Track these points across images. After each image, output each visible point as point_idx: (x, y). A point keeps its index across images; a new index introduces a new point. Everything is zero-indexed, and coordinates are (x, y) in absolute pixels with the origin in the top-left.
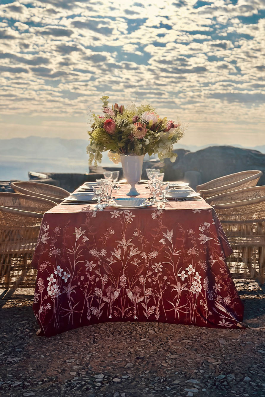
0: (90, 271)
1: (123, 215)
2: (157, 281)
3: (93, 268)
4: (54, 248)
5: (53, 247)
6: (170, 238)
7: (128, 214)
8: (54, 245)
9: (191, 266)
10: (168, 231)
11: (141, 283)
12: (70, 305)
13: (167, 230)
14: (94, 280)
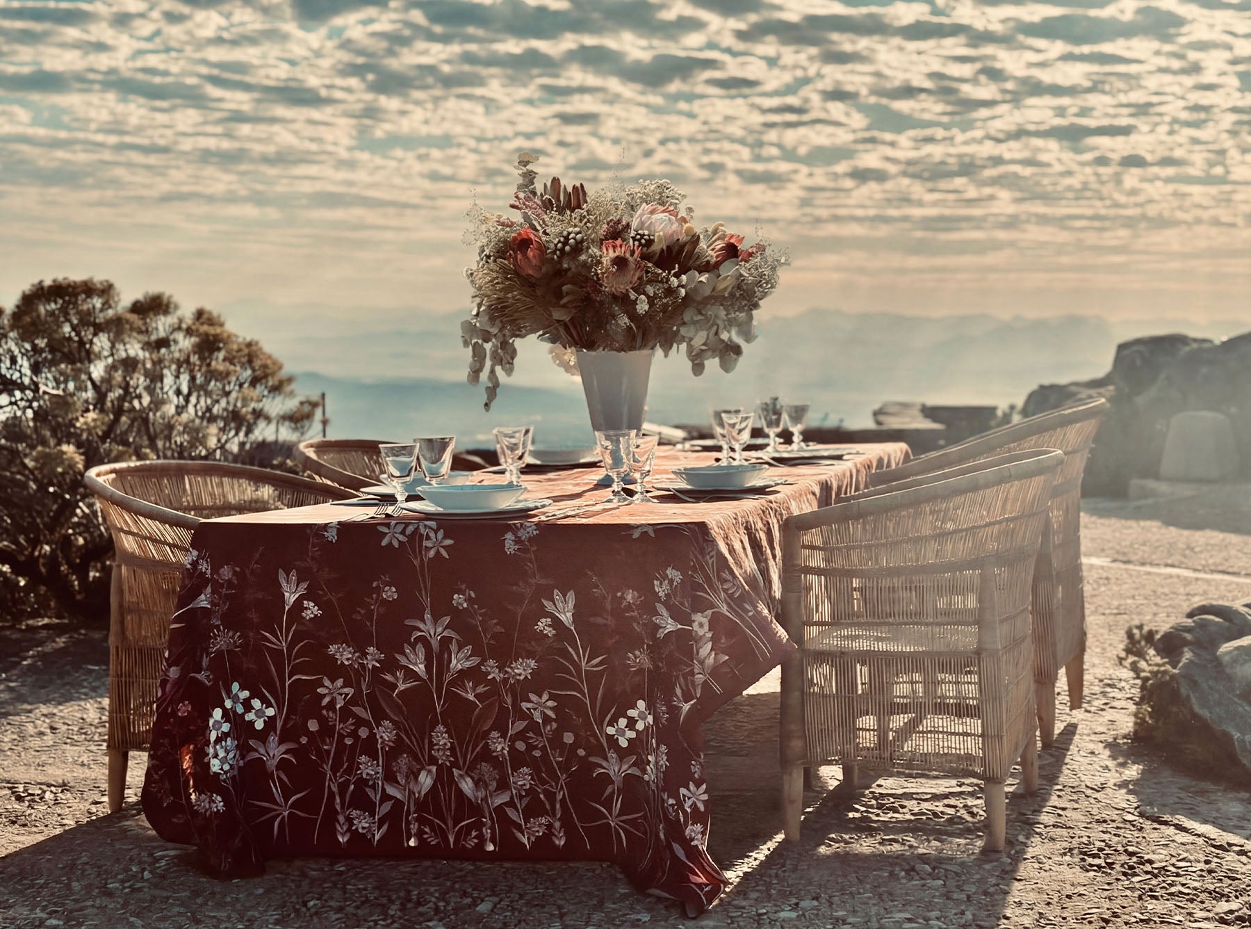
0: (338, 706)
1: (416, 538)
2: (544, 749)
3: (344, 699)
4: (219, 630)
5: (218, 627)
6: (566, 618)
7: (432, 535)
8: (219, 622)
9: (641, 704)
10: (557, 595)
11: (495, 754)
12: (276, 792)
13: (556, 591)
14: (354, 734)
